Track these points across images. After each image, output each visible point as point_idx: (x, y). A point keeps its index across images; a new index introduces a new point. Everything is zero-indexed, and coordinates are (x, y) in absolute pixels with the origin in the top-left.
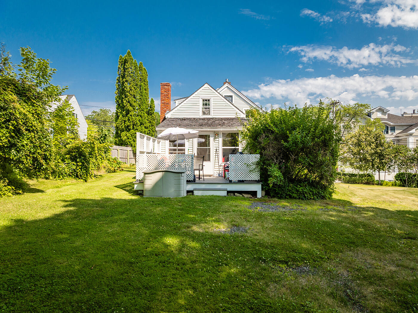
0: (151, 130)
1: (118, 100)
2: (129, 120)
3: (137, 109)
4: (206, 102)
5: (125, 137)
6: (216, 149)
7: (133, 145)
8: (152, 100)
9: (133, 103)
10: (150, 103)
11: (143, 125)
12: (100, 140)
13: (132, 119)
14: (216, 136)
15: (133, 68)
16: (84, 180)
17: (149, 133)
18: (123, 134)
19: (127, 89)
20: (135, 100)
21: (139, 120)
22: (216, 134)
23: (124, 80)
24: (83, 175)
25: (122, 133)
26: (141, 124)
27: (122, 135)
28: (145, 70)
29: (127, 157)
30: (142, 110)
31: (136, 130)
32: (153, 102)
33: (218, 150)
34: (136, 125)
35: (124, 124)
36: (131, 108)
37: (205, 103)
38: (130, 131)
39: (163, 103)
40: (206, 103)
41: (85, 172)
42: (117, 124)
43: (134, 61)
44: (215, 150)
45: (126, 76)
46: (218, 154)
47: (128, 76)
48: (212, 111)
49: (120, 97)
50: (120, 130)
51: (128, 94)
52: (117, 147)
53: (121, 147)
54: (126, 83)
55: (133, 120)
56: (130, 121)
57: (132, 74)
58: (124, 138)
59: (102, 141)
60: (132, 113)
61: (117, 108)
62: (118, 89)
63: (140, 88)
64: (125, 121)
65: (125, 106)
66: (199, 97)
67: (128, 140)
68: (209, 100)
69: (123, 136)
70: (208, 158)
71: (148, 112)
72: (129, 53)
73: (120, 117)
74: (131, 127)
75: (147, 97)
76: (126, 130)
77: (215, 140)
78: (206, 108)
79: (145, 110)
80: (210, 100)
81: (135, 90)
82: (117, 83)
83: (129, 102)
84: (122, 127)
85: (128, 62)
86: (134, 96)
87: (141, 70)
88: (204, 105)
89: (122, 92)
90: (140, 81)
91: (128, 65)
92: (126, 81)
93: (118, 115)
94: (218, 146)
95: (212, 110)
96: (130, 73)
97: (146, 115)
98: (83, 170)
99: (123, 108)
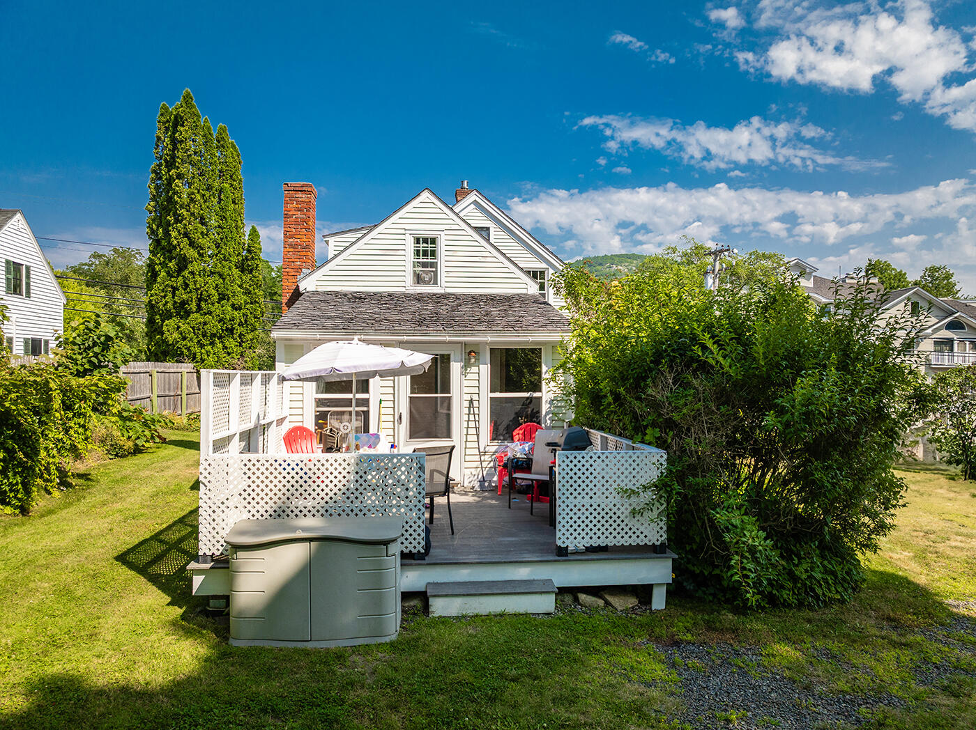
0: (251, 313)
1: (154, 227)
2: (187, 285)
3: (209, 256)
4: (425, 245)
5: (176, 335)
6: (471, 401)
7: (198, 356)
8: (254, 231)
9: (199, 238)
10: (247, 238)
11: (228, 300)
12: (91, 354)
13: (195, 282)
14: (470, 359)
15: (199, 139)
16: (16, 507)
17: (246, 321)
18: (170, 324)
19: (180, 197)
20: (205, 231)
21: (217, 285)
22: (470, 353)
23: (173, 172)
24: (11, 491)
25: (166, 322)
26: (223, 297)
27: (165, 328)
28: (234, 146)
29: (179, 393)
30: (225, 257)
31: (206, 314)
32: (256, 235)
33: (476, 404)
34: (206, 301)
35: (173, 297)
36: (191, 253)
37: (421, 249)
38: (189, 316)
39: (291, 246)
40: (426, 248)
41: (19, 479)
42: (151, 296)
43: (202, 120)
44: (467, 404)
45: (180, 161)
46: (477, 416)
47: (183, 162)
48: (444, 274)
49: (161, 221)
50: (161, 315)
51: (185, 213)
52: (151, 366)
53: (161, 366)
54: (177, 181)
55: (198, 286)
56: (188, 290)
57: (196, 158)
58: (173, 337)
59: (97, 357)
60: (196, 267)
61: (151, 252)
62: (154, 198)
63: (219, 197)
64: (175, 289)
65: (175, 247)
66: (403, 232)
67: (184, 343)
68: (433, 241)
69: (168, 331)
70: (445, 431)
71: (243, 264)
72: (187, 98)
73: (161, 276)
74: (194, 306)
75: (240, 222)
76: (178, 314)
77: (466, 370)
78: (424, 265)
79: (234, 259)
80: (438, 241)
81: (205, 202)
82: (153, 181)
83: (186, 235)
84: (165, 305)
85: (186, 123)
86: (202, 218)
87: (223, 146)
88: (418, 255)
89: (166, 207)
90: (220, 177)
91: (184, 131)
92: (180, 176)
93: (154, 269)
94: (476, 390)
95: (444, 269)
96: (191, 155)
97: (236, 271)
98: (10, 474)
99: (171, 253)
